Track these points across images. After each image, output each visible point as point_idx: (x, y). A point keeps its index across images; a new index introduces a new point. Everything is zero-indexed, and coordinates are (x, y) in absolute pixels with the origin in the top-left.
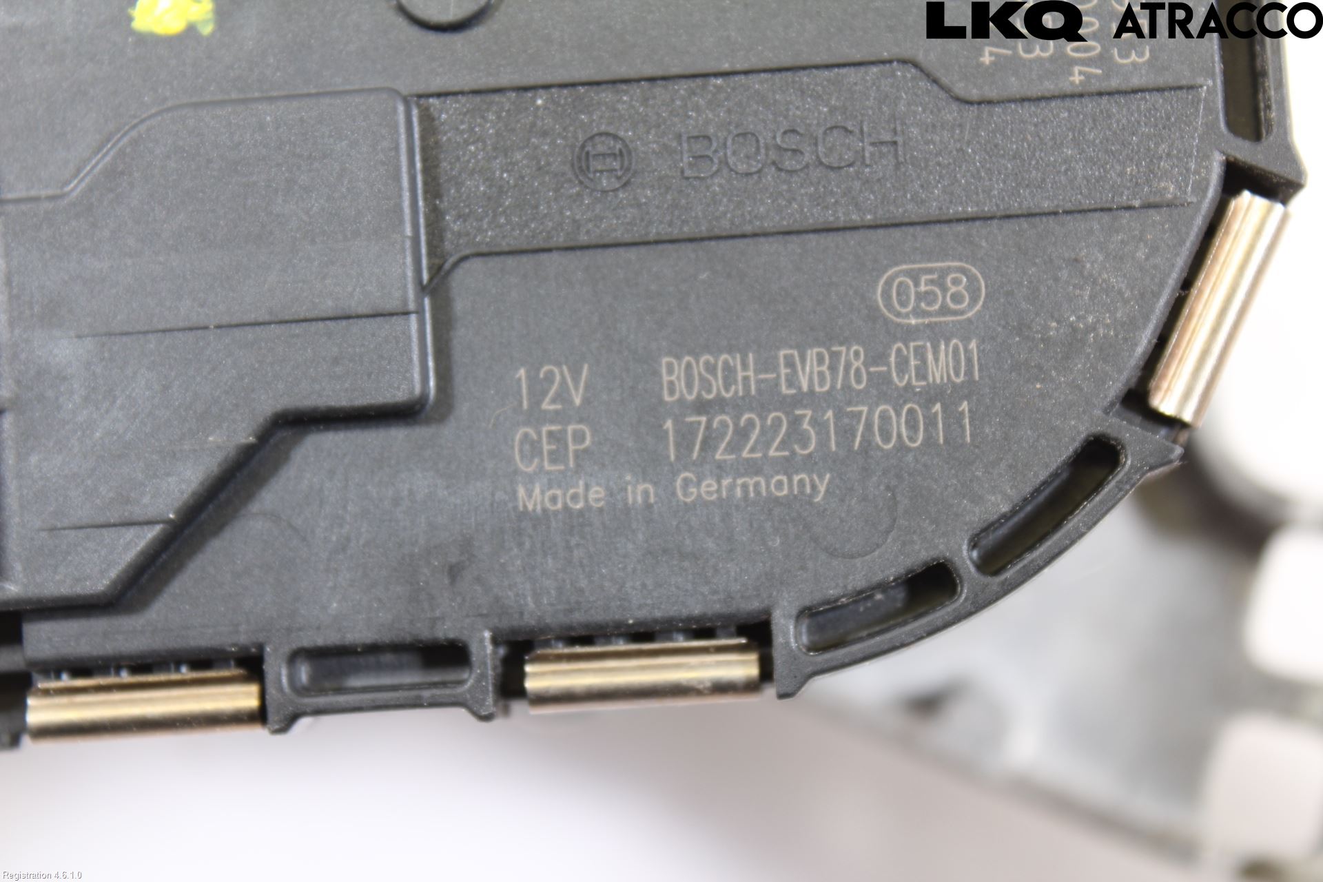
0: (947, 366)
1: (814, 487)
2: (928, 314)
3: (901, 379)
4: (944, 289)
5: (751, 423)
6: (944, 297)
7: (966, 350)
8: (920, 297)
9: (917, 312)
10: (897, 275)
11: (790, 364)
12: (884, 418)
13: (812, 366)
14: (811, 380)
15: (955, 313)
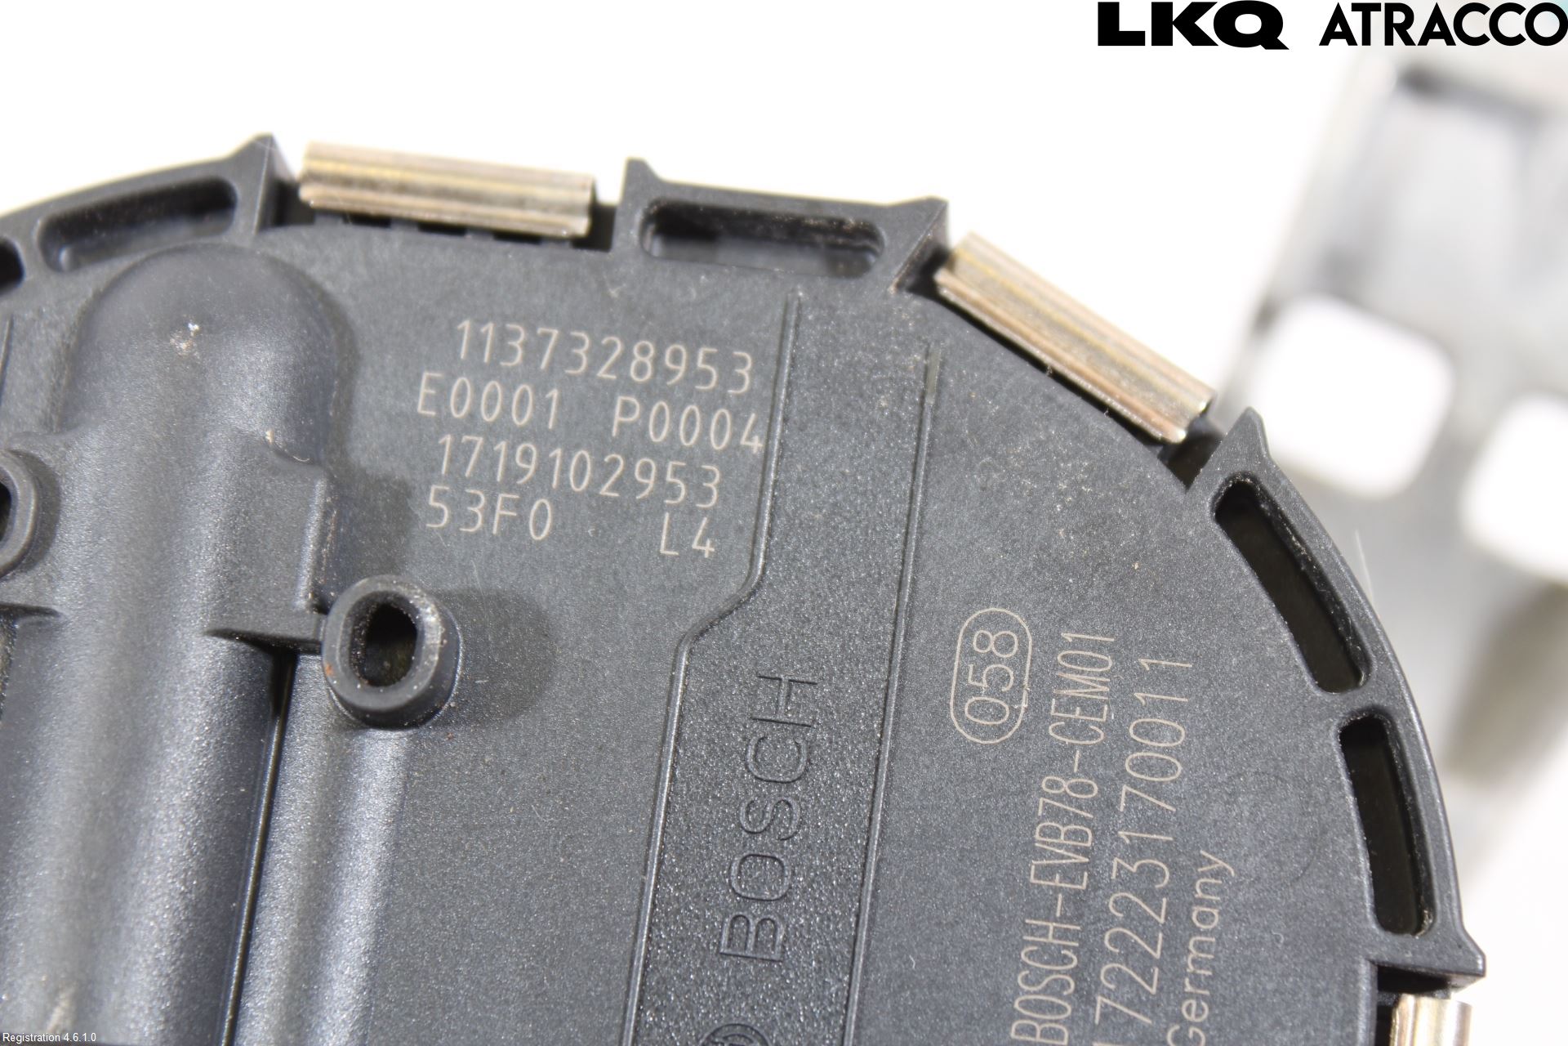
0: (1089, 674)
1: (1216, 874)
2: (1019, 683)
3: (1095, 736)
4: (990, 659)
5: (1118, 939)
6: (1000, 660)
7: (1073, 646)
8: (994, 691)
9: (1013, 698)
10: (960, 715)
11: (1046, 872)
12: (1140, 766)
13: (1060, 846)
14: (1077, 850)
15: (1023, 652)
